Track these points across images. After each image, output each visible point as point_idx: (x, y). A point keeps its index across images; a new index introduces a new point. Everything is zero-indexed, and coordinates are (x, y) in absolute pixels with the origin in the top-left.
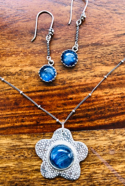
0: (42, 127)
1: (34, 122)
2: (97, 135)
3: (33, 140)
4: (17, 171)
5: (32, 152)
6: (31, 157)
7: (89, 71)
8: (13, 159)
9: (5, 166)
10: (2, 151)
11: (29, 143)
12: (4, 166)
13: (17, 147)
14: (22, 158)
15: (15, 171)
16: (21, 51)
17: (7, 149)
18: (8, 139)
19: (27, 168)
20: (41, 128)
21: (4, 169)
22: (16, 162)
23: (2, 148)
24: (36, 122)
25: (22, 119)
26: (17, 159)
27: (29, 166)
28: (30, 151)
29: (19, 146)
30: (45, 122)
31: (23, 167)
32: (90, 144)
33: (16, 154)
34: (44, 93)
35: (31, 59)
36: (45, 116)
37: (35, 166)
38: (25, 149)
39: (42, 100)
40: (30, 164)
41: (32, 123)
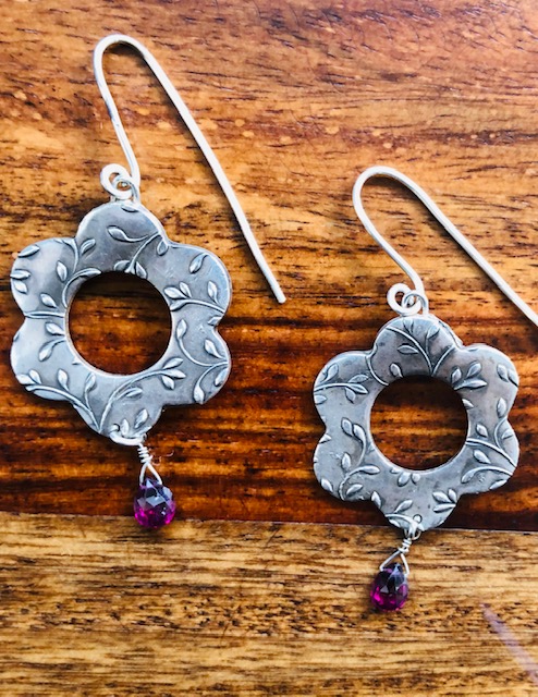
0: (269, 492)
1: (235, 467)
2: (521, 554)
3: (220, 548)
4: (122, 685)
5: (207, 607)
6: (198, 627)
7: (528, 260)
8: (108, 629)
9: (62, 661)
10: (57, 591)
11: (198, 565)
12: (58, 662)
13: (134, 579)
14: (156, 628)
15: (112, 685)
16: (208, 109)
17: (80, 582)
18: (91, 536)
19: (174, 676)
20: (267, 498)
21: (59, 676)
22: (122, 648)
23: (54, 574)
24: (243, 468)
25: (176, 447)
26: (126, 633)
27: (184, 666)
28: (198, 600)
29: (149, 570)
30: (289, 473)
31: (153, 672)
32: (483, 590)
33: (129, 611)
34: (296, 335)
35: (253, 157)
36: (290, 442)
37: (214, 668)
38: (175, 590)
39: (285, 367)
40: (194, 659)
41: (223, 470)
